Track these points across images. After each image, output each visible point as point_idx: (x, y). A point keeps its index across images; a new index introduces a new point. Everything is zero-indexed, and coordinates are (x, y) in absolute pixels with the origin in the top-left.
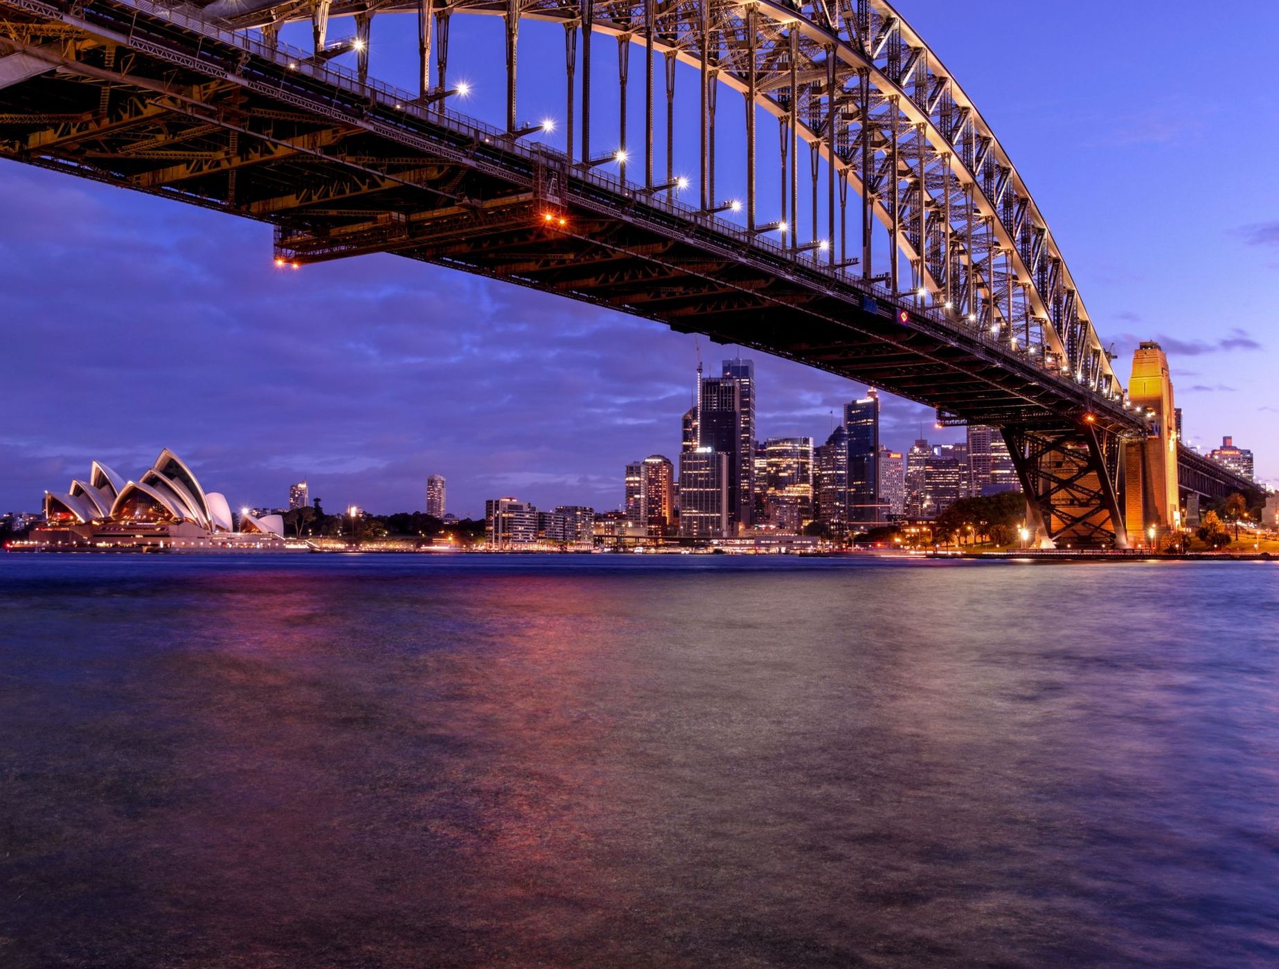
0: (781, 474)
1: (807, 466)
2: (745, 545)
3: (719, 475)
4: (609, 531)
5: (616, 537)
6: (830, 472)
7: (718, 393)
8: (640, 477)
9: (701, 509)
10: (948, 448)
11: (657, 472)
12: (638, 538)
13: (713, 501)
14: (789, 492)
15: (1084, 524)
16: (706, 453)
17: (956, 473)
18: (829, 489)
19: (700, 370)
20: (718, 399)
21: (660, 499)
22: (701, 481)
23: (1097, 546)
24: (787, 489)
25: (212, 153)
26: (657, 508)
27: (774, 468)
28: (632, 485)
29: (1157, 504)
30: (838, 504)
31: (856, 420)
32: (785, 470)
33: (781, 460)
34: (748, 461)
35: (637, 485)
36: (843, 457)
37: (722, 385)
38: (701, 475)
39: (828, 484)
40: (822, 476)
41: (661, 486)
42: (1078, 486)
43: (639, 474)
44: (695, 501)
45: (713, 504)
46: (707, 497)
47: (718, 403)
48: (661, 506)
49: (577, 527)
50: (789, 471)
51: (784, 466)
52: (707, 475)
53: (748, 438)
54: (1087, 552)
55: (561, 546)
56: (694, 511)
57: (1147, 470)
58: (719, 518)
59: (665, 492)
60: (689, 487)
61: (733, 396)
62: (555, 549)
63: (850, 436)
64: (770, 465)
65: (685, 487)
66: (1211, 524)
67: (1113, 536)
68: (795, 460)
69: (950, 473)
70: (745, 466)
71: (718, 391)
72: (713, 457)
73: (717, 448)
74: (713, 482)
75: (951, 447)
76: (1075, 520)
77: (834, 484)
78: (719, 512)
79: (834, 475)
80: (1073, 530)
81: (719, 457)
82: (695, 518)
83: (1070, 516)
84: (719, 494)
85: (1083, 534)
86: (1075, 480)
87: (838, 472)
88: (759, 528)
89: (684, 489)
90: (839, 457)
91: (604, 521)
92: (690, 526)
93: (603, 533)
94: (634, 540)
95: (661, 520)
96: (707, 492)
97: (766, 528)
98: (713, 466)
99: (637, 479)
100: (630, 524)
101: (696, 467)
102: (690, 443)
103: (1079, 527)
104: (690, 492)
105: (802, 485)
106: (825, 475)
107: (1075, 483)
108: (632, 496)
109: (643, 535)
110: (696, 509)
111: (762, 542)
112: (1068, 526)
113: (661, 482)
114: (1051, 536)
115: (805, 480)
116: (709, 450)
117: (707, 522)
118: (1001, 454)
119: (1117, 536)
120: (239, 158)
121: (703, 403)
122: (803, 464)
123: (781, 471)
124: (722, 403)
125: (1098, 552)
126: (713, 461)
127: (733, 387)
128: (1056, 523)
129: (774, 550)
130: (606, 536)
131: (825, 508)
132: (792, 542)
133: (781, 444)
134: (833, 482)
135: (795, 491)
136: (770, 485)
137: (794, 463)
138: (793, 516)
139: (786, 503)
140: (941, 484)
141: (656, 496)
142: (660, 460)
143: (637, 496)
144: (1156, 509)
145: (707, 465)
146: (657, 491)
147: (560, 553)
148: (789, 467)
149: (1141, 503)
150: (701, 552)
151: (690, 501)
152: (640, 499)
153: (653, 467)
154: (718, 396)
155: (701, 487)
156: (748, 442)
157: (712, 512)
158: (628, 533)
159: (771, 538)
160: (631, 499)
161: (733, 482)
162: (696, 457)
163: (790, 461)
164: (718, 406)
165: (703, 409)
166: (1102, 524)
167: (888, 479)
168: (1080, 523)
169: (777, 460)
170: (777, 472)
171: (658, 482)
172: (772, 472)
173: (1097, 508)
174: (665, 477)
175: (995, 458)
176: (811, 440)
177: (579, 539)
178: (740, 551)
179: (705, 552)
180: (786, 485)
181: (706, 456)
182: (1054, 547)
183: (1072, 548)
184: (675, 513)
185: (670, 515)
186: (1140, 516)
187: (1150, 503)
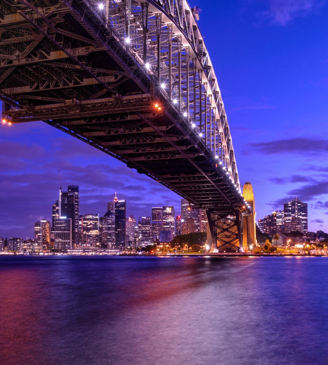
0: (88, 227)
1: (97, 224)
2: (80, 252)
3: (69, 226)
4: (28, 247)
5: (32, 249)
6: (105, 226)
7: (67, 197)
8: (40, 227)
9: (62, 239)
10: (144, 218)
11: (45, 225)
12: (39, 249)
13: (67, 236)
14: (91, 233)
15: (230, 244)
16: (64, 219)
17: (149, 227)
18: (105, 232)
19: (61, 189)
20: (67, 200)
21: (46, 235)
22: (62, 229)
23: (234, 251)
24: (90, 232)
25: (9, 56)
26: (45, 239)
27: (86, 225)
28: (37, 230)
29: (251, 237)
30: (109, 237)
31: (118, 208)
32: (89, 225)
33: (88, 221)
34: (77, 222)
35: (39, 230)
36: (110, 221)
37: (69, 194)
38: (63, 227)
39: (105, 230)
40: (102, 227)
41: (46, 231)
42: (229, 231)
43: (40, 226)
44: (60, 236)
45: (67, 237)
46: (65, 234)
47: (67, 201)
48: (46, 238)
49: (18, 246)
50: (91, 226)
51: (89, 224)
52: (65, 227)
53: (77, 213)
54: (230, 254)
55: (14, 252)
56: (60, 240)
57: (248, 226)
58: (69, 242)
59: (48, 232)
60: (58, 231)
61: (73, 199)
62: (12, 254)
63: (116, 213)
64: (85, 223)
65: (57, 231)
66: (267, 244)
67: (239, 248)
68: (93, 222)
69: (147, 227)
70: (76, 223)
71: (67, 196)
72: (67, 220)
73: (68, 217)
74: (67, 229)
75: (145, 218)
76: (227, 243)
77: (107, 230)
78: (69, 240)
79: (107, 227)
80: (225, 246)
81: (69, 220)
82: (60, 242)
83: (225, 241)
84: (69, 234)
85: (228, 247)
86: (229, 229)
87: (109, 226)
88: (83, 246)
89: (56, 232)
90: (109, 221)
91: (27, 243)
92: (58, 245)
93: (26, 248)
94: (38, 250)
95: (47, 243)
96: (65, 233)
97: (86, 246)
98: (67, 223)
99: (39, 228)
100: (36, 244)
101: (61, 224)
102: (55, 215)
103: (228, 245)
104: (58, 233)
105: (96, 230)
106: (104, 227)
107: (229, 230)
108: (37, 234)
109: (41, 248)
110: (61, 239)
111: (86, 251)
112: (223, 245)
113: (46, 229)
114: (217, 248)
115: (97, 229)
116: (65, 218)
117: (65, 244)
118: (166, 220)
119: (240, 248)
120: (25, 60)
121: (62, 201)
122: (96, 223)
123: (88, 225)
124: (69, 201)
125: (234, 254)
126: (67, 222)
127: (73, 195)
128: (219, 243)
129: (90, 254)
130: (27, 249)
131: (103, 239)
132: (97, 250)
133: (88, 216)
134: (106, 230)
135: (94, 232)
136: (84, 231)
137: (93, 223)
138: (94, 241)
139: (92, 237)
140: (144, 230)
141: (45, 234)
142: (46, 221)
143: (39, 234)
144: (251, 239)
145: (65, 223)
146: (45, 232)
147: (14, 255)
148: (91, 224)
149: (247, 237)
150: (65, 254)
151: (58, 236)
152: (40, 235)
153: (44, 224)
154: (67, 198)
155: (62, 231)
156: (77, 215)
157: (67, 240)
158: (36, 248)
159: (89, 249)
160: (37, 235)
161: (73, 230)
162: (61, 220)
163: (91, 222)
164: (67, 202)
165: (62, 203)
166: (235, 244)
167: (128, 228)
168: (228, 244)
169: (87, 221)
170: (87, 226)
171: (45, 229)
172: (85, 226)
173: (235, 238)
174: (48, 227)
175: (164, 222)
176: (98, 214)
177: (19, 250)
178: (78, 254)
179: (66, 254)
180: (90, 231)
181: (64, 220)
182: (218, 252)
183: (226, 252)
184: (52, 240)
185: (50, 241)
186: (246, 241)
187: (249, 237)
